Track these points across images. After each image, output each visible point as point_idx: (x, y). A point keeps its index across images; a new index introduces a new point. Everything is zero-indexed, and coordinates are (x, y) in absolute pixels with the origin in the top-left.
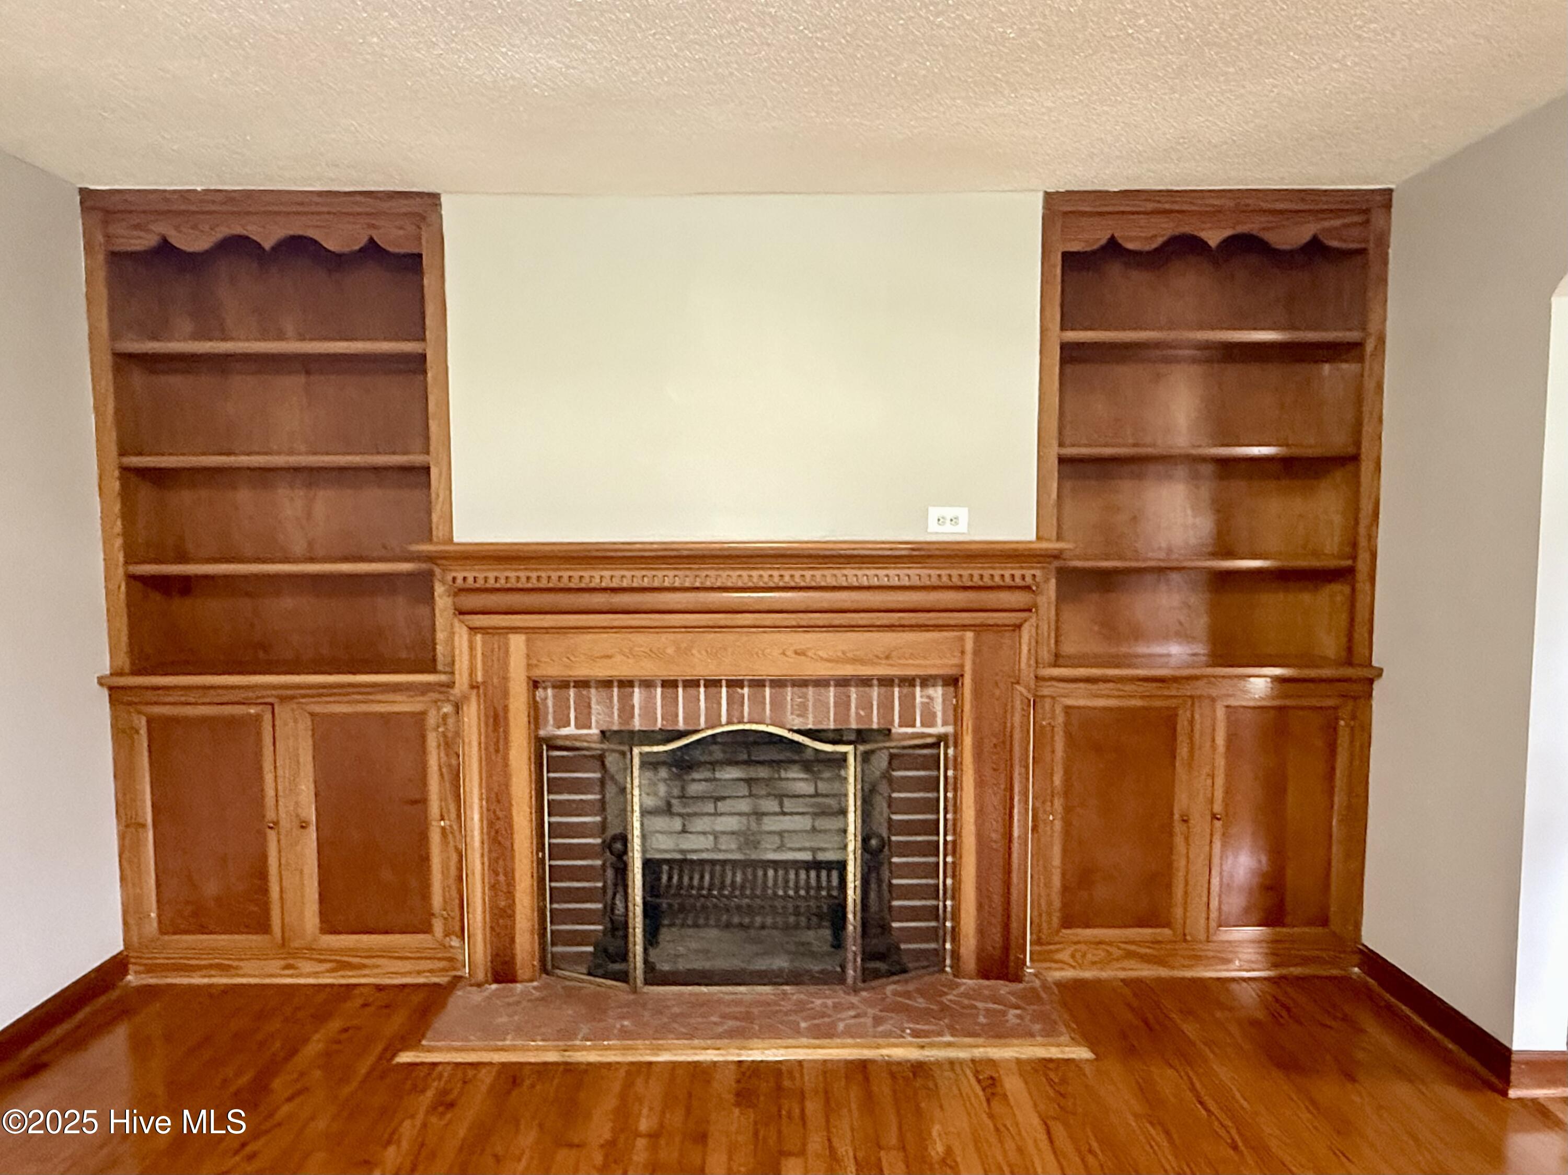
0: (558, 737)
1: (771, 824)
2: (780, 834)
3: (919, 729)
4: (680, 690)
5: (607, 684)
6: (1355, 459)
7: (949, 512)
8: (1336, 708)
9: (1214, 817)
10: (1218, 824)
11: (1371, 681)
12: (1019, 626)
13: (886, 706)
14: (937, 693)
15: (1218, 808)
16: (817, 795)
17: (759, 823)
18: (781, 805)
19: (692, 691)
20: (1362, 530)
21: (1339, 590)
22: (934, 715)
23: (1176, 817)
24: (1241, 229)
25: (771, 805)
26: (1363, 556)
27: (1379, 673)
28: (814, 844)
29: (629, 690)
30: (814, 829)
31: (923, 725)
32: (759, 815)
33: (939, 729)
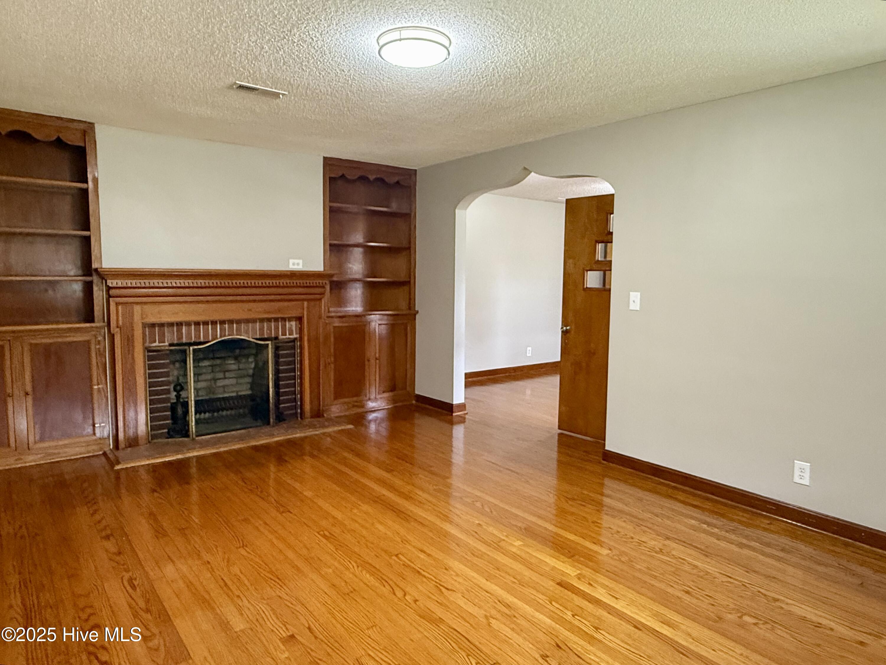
0: (150, 347)
1: (220, 383)
2: (224, 387)
3: (288, 336)
4: (201, 326)
5: (171, 325)
6: (409, 248)
7: (296, 261)
8: (406, 323)
9: (376, 359)
10: (378, 361)
11: (415, 315)
12: (320, 299)
13: (277, 328)
14: (293, 323)
15: (377, 355)
16: (239, 369)
17: (215, 383)
18: (224, 375)
19: (206, 327)
20: (412, 270)
21: (406, 288)
22: (292, 331)
23: (366, 359)
24: (378, 176)
25: (221, 375)
26: (412, 277)
27: (417, 312)
28: (237, 389)
29: (181, 327)
30: (237, 383)
31: (289, 335)
32: (215, 380)
33: (295, 336)
